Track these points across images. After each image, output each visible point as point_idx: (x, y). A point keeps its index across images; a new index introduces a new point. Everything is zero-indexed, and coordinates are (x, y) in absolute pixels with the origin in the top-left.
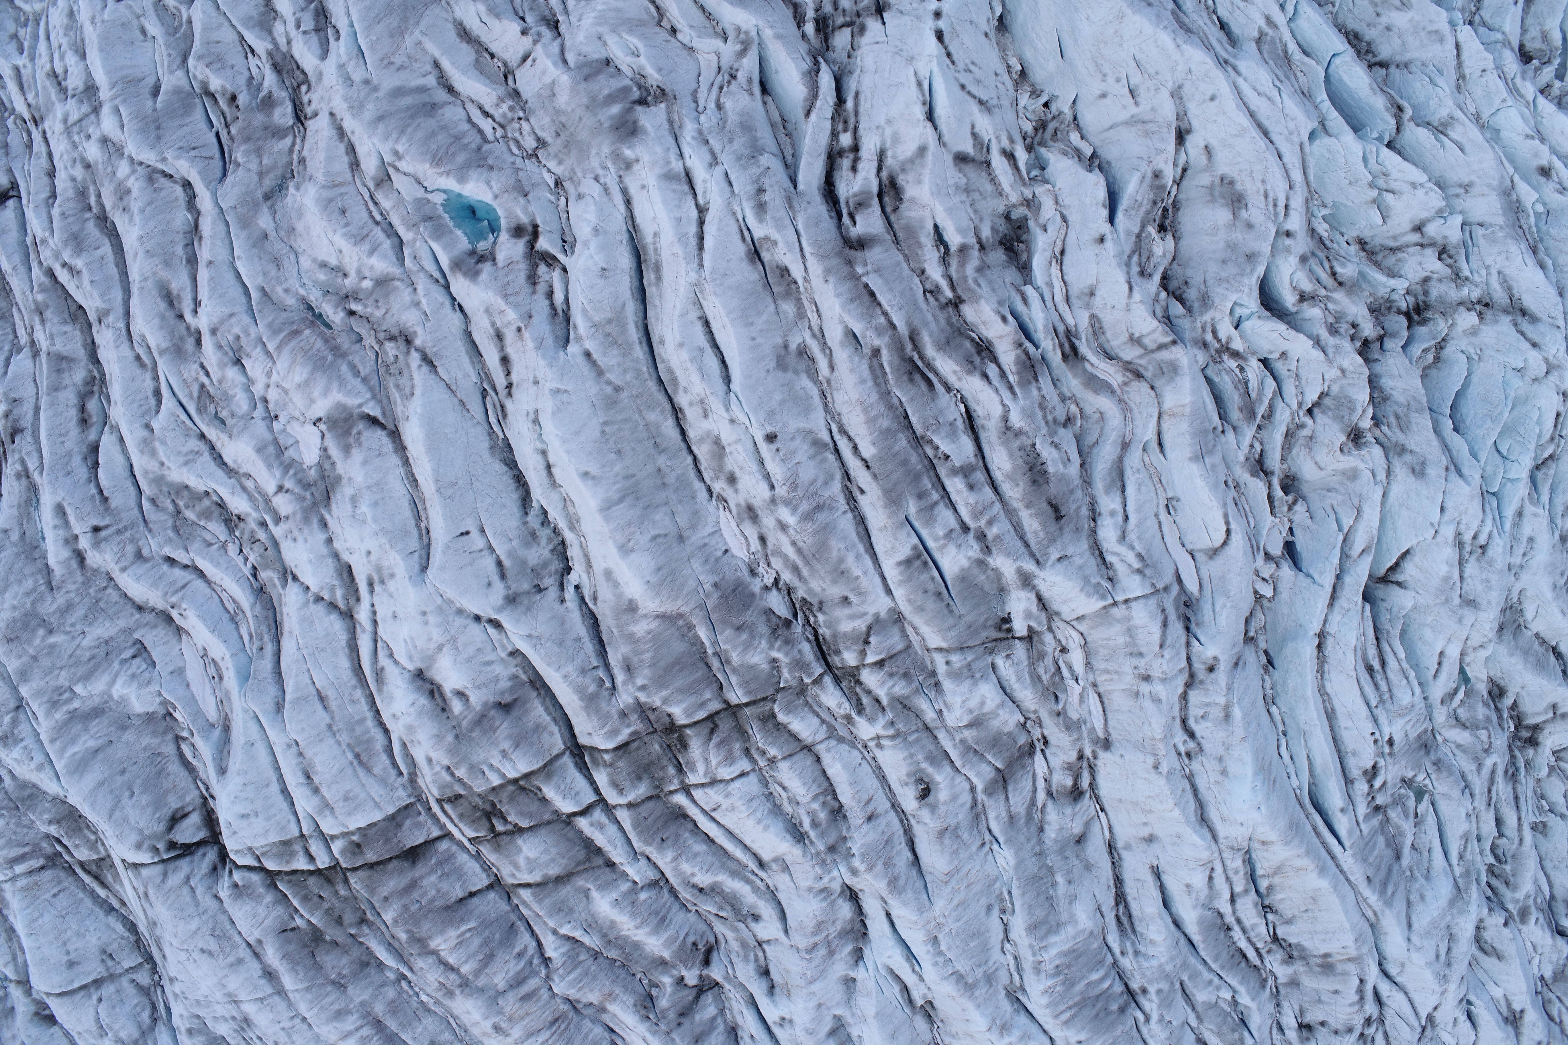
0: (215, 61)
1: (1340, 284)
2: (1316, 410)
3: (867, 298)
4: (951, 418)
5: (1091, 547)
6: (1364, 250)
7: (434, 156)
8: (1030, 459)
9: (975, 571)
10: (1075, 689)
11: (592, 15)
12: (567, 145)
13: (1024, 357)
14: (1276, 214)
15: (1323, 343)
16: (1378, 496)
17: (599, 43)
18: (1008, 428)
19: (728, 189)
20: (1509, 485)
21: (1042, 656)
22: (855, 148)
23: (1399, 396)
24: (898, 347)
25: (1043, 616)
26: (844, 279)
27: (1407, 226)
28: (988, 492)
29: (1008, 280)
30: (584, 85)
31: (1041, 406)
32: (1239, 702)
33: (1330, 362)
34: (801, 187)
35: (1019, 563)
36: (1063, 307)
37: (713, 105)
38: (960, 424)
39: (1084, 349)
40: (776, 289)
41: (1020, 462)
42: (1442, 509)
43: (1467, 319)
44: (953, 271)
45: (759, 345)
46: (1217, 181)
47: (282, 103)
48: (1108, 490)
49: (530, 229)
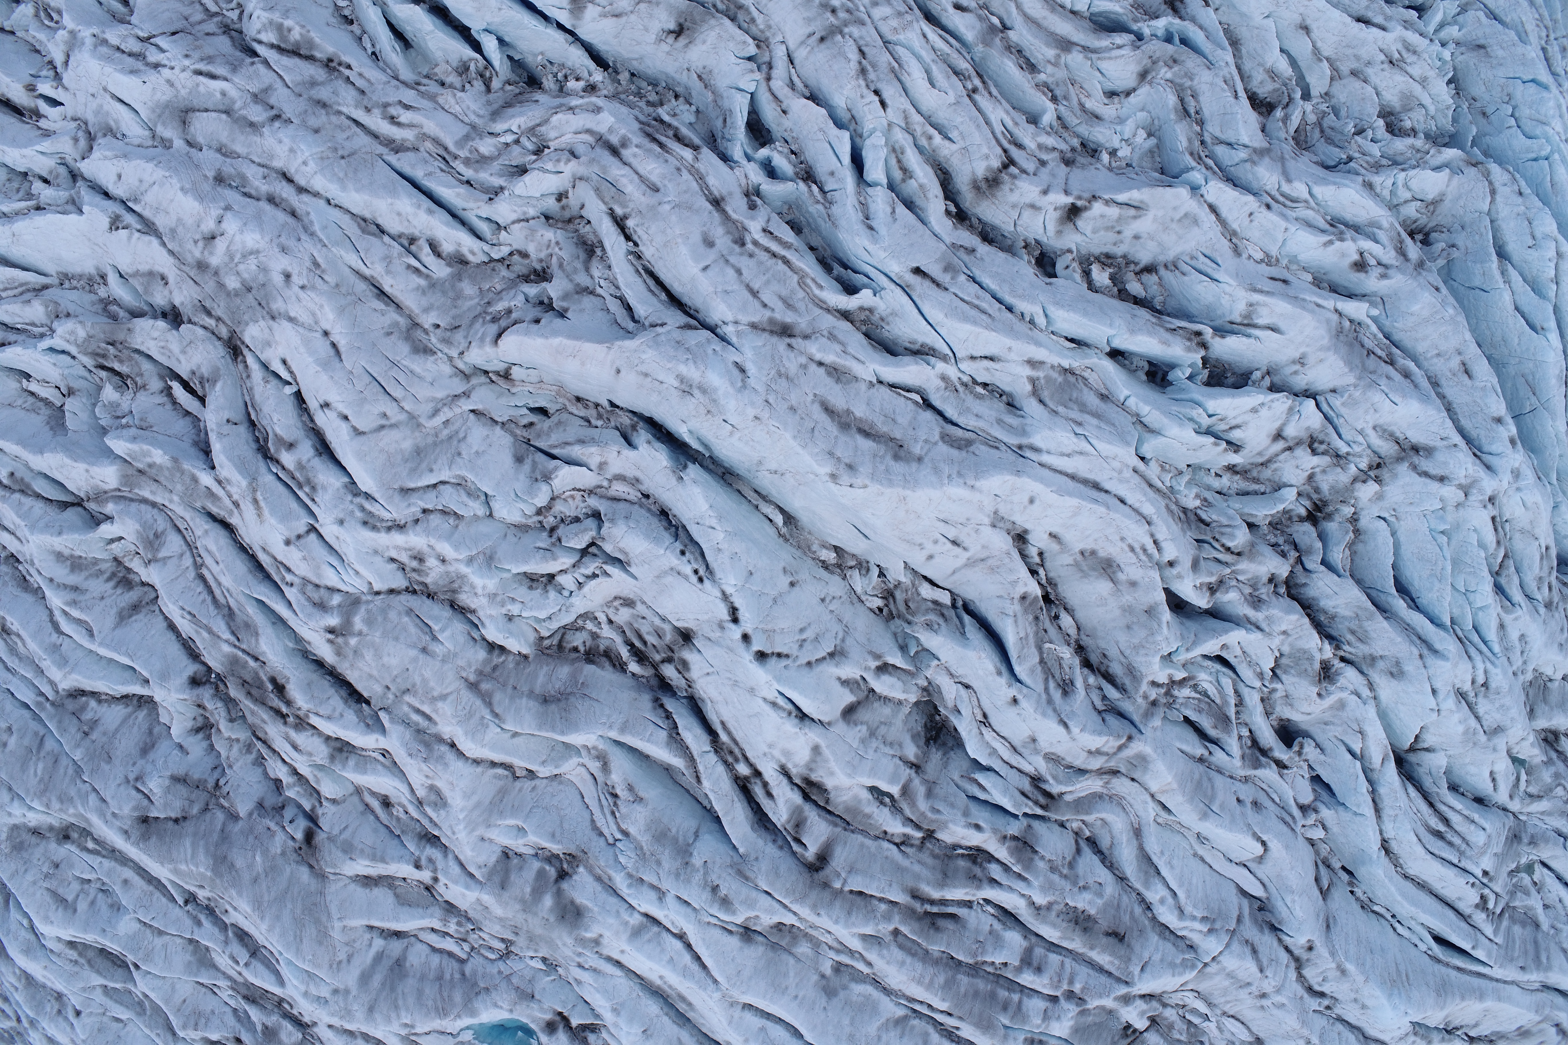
0: (197, 1018)
1: (1239, 554)
2: (1278, 671)
3: (859, 900)
4: (988, 928)
5: (1161, 935)
6: (1237, 473)
7: (437, 1009)
8: (1071, 915)
9: (1082, 1020)
10: (1211, 1027)
11: (461, 827)
12: (530, 939)
13: (1013, 844)
14: (1150, 557)
15: (1253, 619)
16: (1371, 712)
17: (486, 844)
18: (1038, 909)
19: (689, 910)
20: (1480, 613)
21: (1171, 1027)
22: (758, 774)
23: (1343, 612)
24: (910, 913)
25: (1155, 1004)
26: (831, 904)
27: (1268, 441)
28: (1054, 958)
29: (956, 777)
30: (506, 895)
31: (1053, 869)
32: (1346, 959)
33: (1269, 634)
34: (741, 850)
35: (1113, 996)
36: (1015, 760)
37: (619, 836)
38: (997, 926)
39: (1055, 788)
40: (783, 943)
41: (1064, 924)
42: (1434, 692)
43: (1367, 491)
44: (908, 812)
45: (804, 998)
46: (1079, 558)
47: (280, 1026)
48: (1147, 884)
49: (558, 1018)
